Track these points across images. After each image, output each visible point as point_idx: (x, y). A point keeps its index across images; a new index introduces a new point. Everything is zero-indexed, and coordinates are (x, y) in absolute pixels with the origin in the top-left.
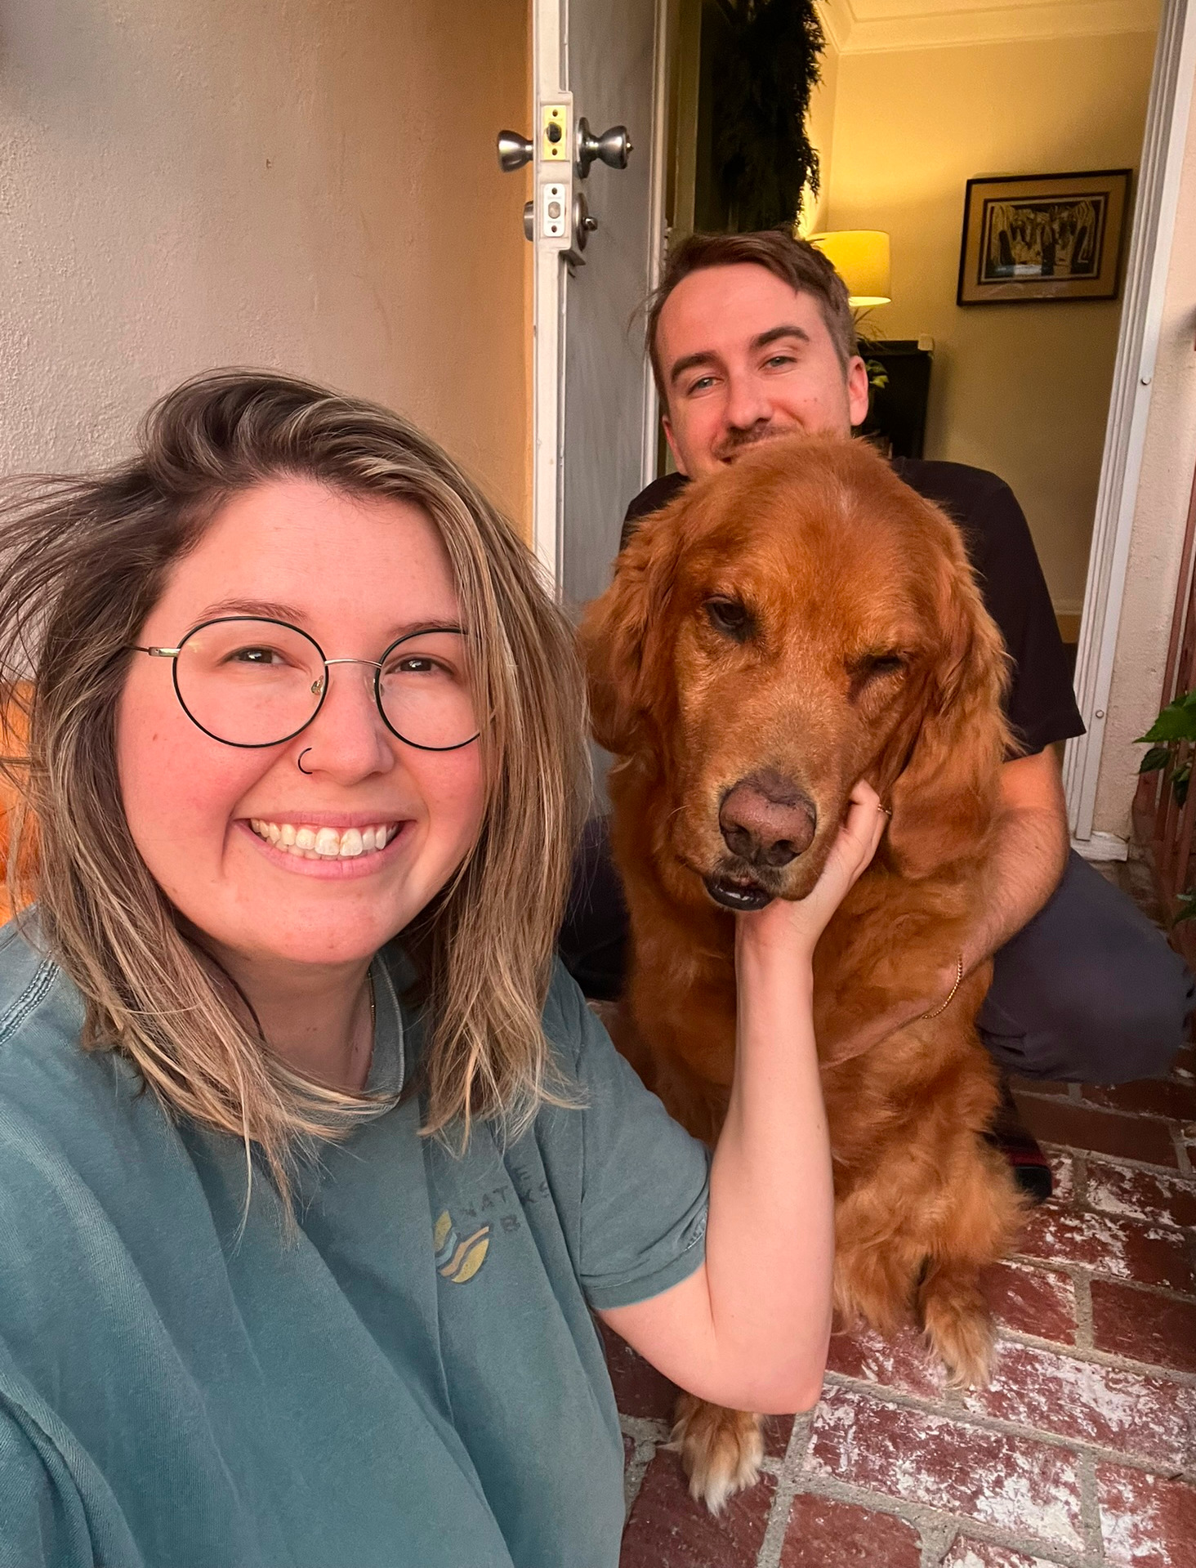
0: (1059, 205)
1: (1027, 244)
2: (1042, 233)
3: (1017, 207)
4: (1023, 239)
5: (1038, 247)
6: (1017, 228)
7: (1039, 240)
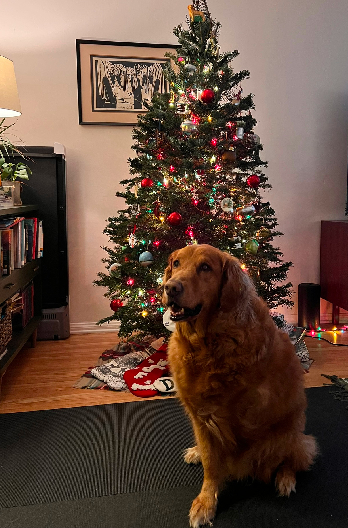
0: (141, 64)
1: (122, 87)
2: (132, 81)
3: (113, 63)
4: (120, 84)
5: (130, 90)
6: (114, 76)
7: (130, 86)
